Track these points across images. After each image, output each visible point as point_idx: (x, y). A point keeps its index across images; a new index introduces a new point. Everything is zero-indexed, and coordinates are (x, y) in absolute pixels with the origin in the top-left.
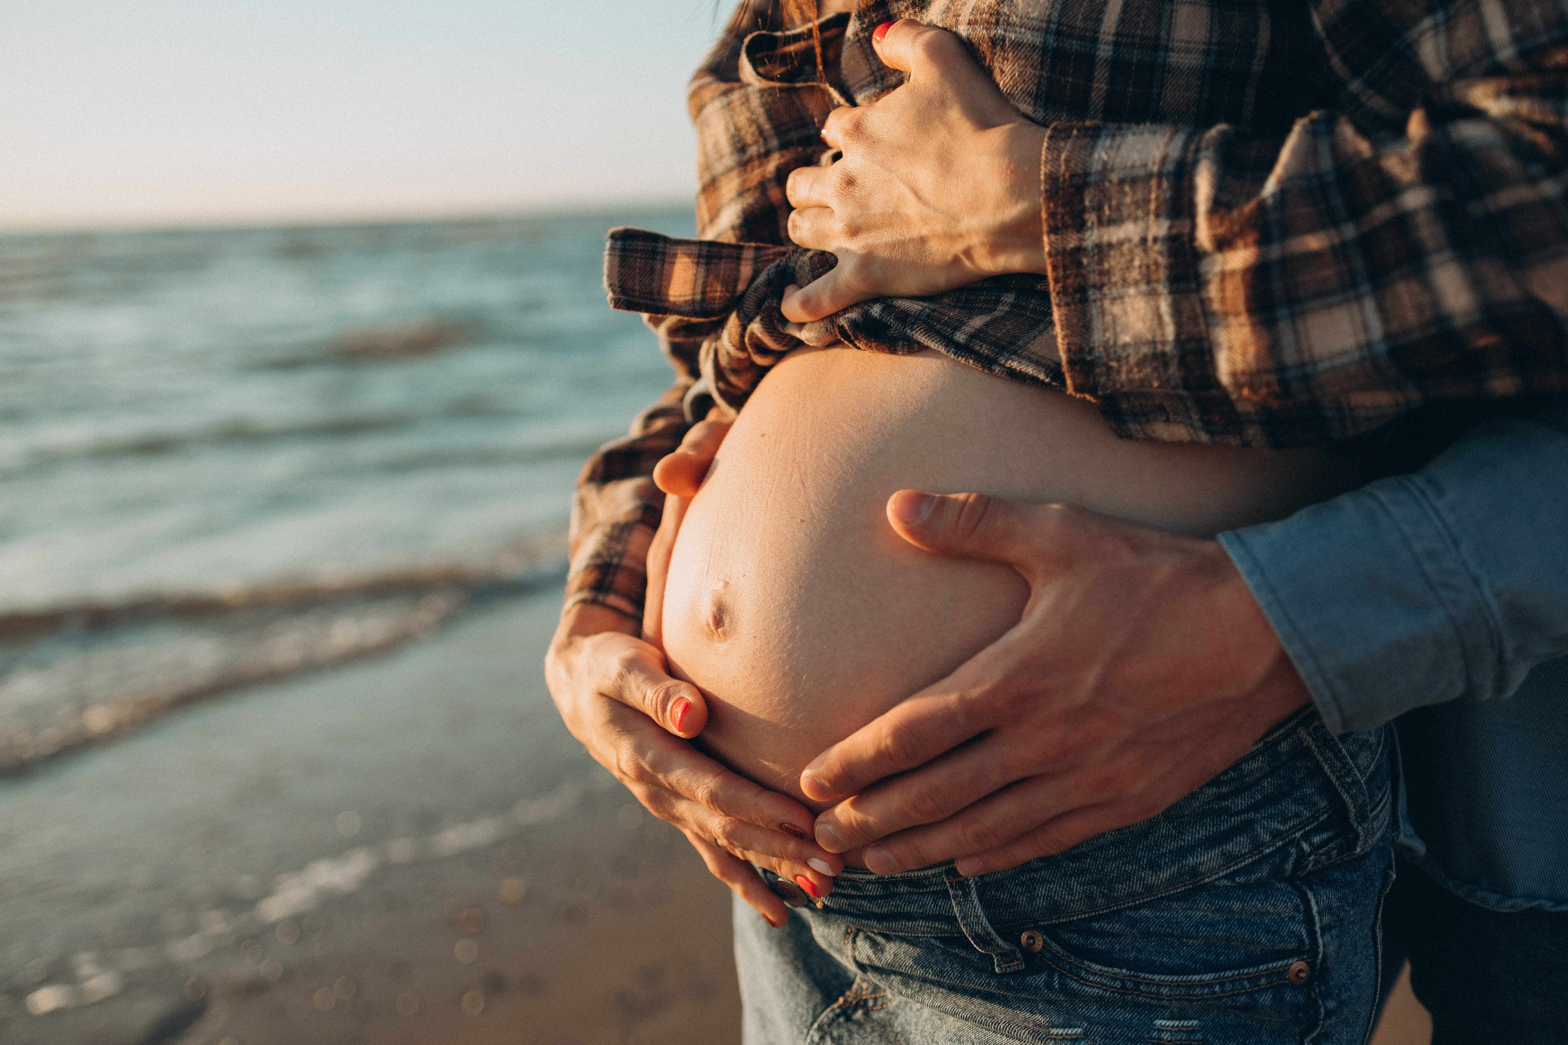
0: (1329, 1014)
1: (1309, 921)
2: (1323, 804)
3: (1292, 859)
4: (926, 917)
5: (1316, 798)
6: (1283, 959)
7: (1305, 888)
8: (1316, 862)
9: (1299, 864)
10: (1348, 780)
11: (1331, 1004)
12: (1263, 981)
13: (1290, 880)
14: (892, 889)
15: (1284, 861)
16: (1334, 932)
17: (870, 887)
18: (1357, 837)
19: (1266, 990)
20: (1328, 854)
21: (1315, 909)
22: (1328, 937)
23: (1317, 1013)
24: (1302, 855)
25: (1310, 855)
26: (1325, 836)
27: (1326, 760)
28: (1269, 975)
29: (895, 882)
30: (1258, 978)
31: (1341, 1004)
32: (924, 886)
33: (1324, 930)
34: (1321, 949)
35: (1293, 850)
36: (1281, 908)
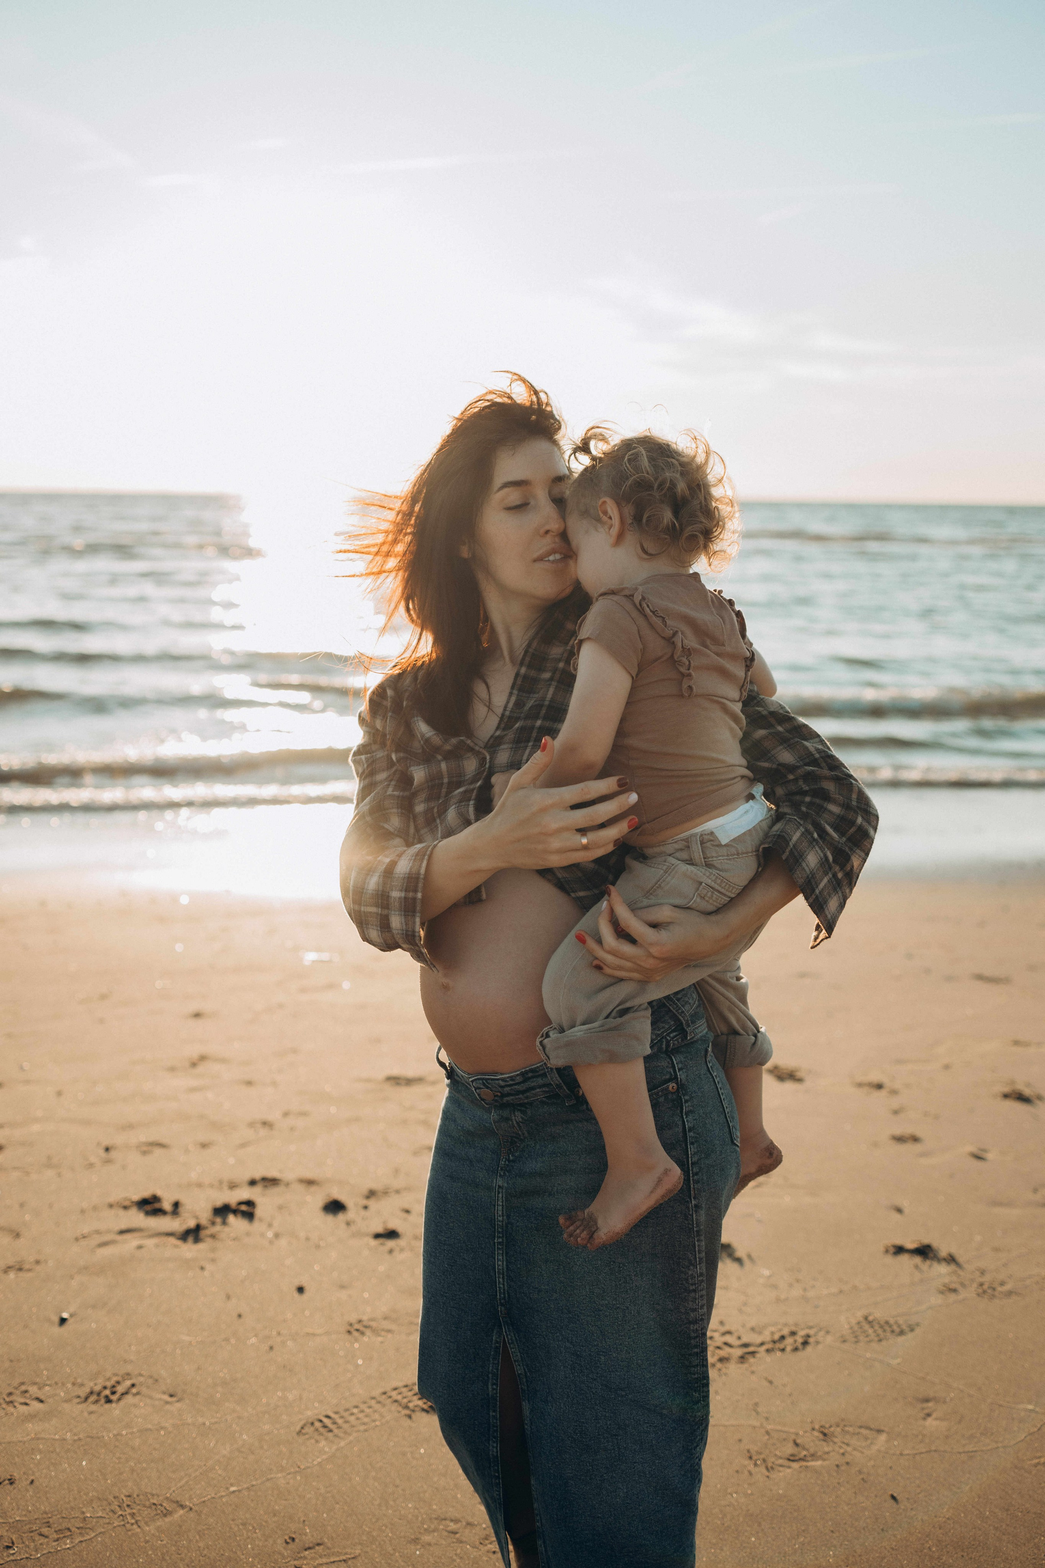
0: (686, 1101)
1: (674, 1067)
2: (672, 1023)
3: (664, 1043)
4: (540, 1087)
5: (669, 1021)
6: (665, 1084)
7: (671, 1055)
8: (674, 1044)
9: (668, 1045)
10: (680, 1011)
11: (687, 1098)
12: (660, 1093)
13: (666, 1052)
14: (527, 1076)
15: (662, 1044)
16: (684, 1070)
17: (518, 1078)
18: (687, 1032)
19: (661, 1096)
20: (677, 1040)
21: (675, 1062)
22: (681, 1072)
23: (682, 1101)
24: (668, 1042)
25: (670, 1040)
26: (675, 1034)
27: (670, 1005)
28: (662, 1091)
29: (526, 1072)
30: (658, 1093)
31: (692, 1098)
32: (538, 1072)
33: (679, 1070)
34: (679, 1077)
35: (664, 1040)
36: (663, 1064)
